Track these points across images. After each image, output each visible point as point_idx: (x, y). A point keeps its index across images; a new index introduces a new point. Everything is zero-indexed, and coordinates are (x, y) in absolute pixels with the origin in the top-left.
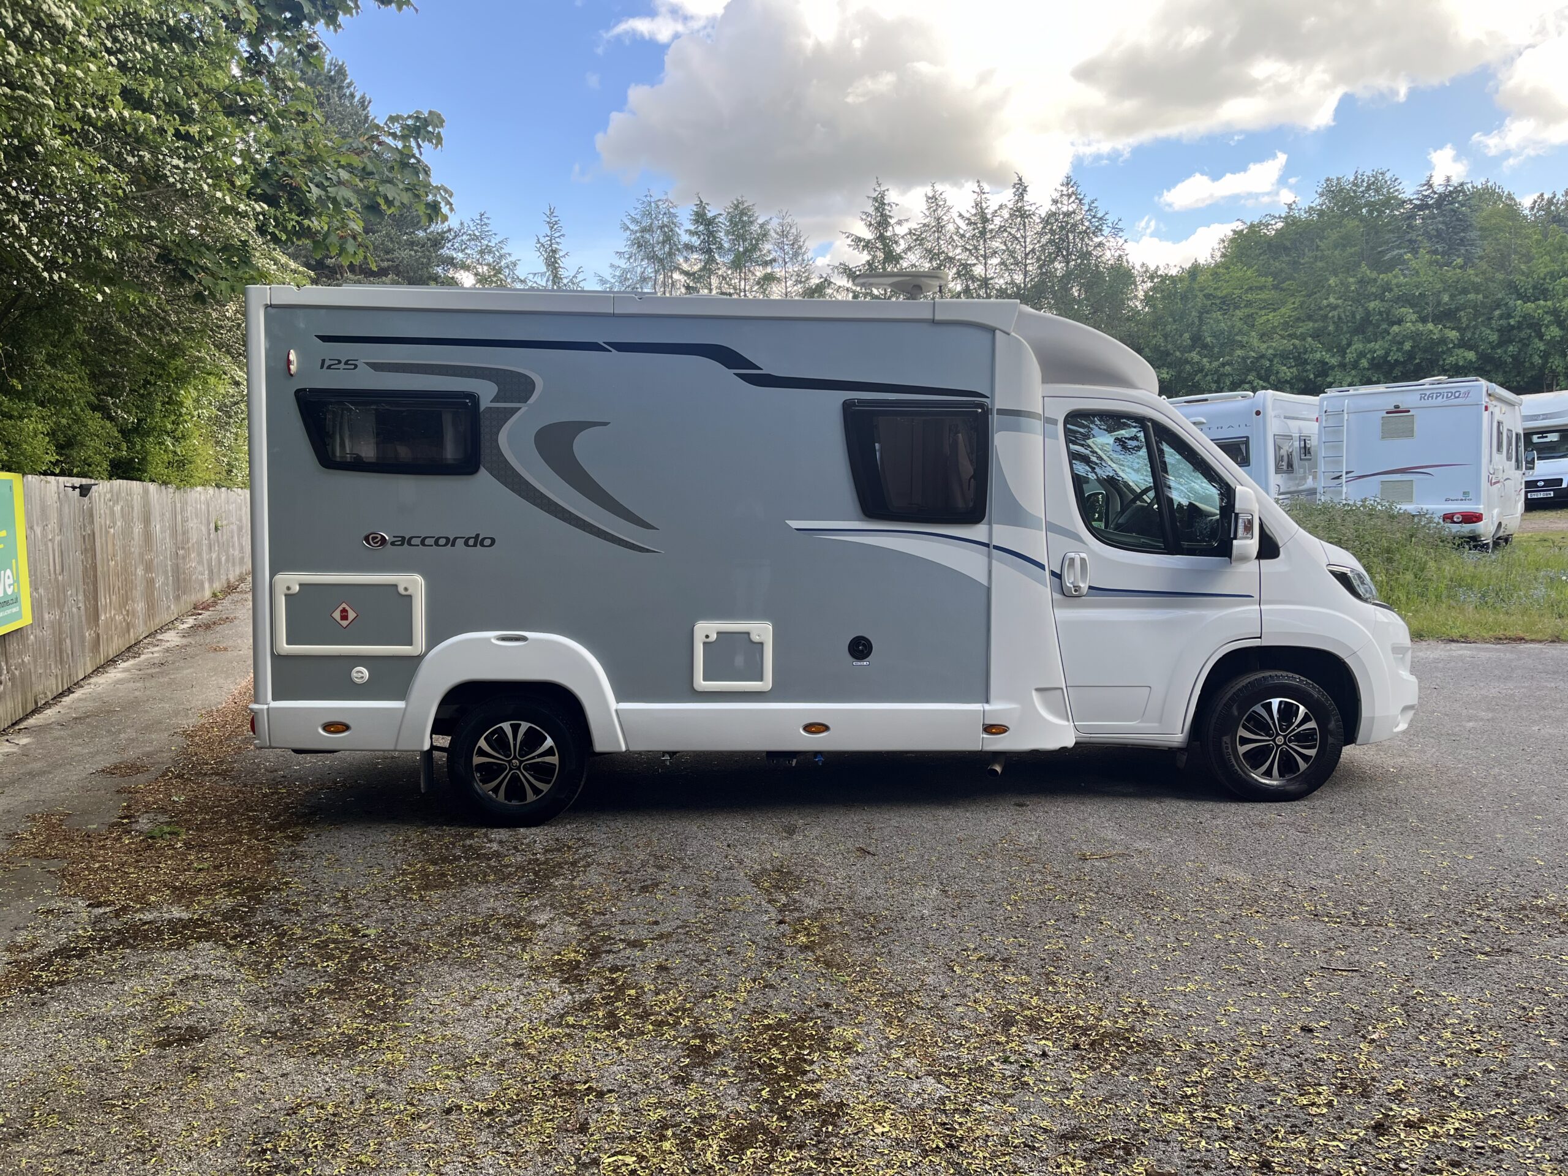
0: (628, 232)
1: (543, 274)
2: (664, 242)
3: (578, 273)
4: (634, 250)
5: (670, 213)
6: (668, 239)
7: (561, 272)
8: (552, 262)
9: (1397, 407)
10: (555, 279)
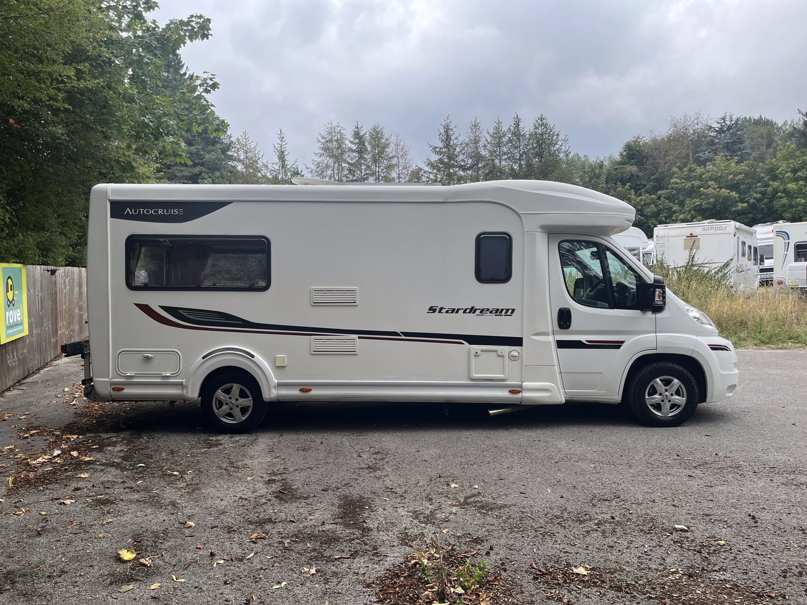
0: (320, 143)
1: (277, 163)
2: (338, 148)
3: (295, 162)
4: (323, 152)
5: (341, 133)
6: (340, 147)
7: (286, 162)
8: (282, 157)
9: (691, 234)
10: (283, 166)
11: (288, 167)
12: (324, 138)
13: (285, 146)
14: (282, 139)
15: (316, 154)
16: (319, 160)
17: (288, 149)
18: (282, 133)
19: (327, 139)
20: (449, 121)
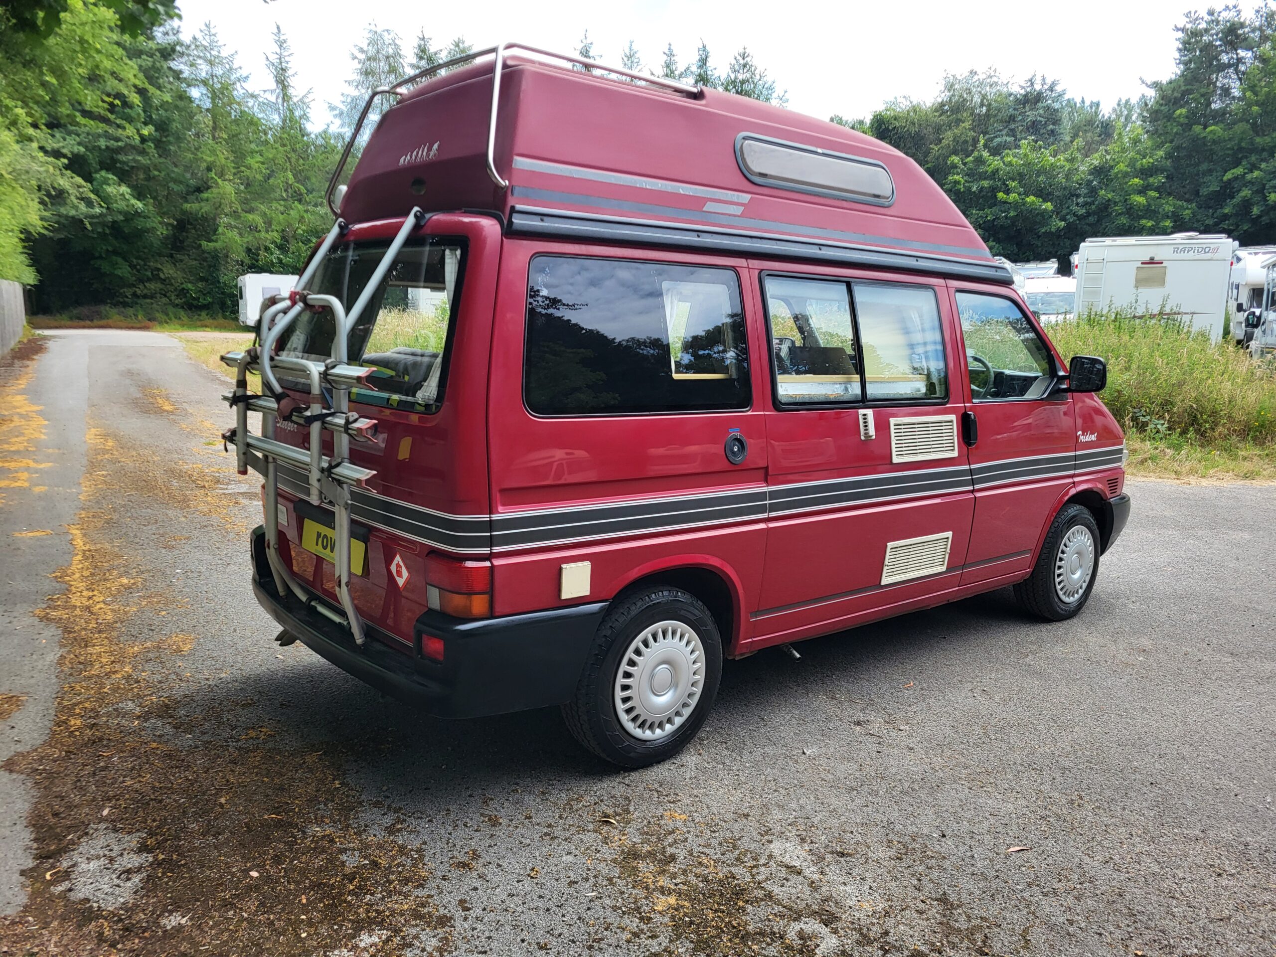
0: (356, 61)
1: (272, 91)
2: (390, 72)
3: (309, 92)
4: (361, 78)
5: (396, 45)
6: (393, 70)
7: (291, 91)
8: (282, 82)
9: (1152, 259)
10: (286, 97)
11: (295, 100)
12: (362, 50)
13: (287, 59)
14: (281, 44)
15: (349, 83)
16: (356, 93)
17: (293, 66)
18: (282, 32)
19: (370, 54)
20: (588, 41)
